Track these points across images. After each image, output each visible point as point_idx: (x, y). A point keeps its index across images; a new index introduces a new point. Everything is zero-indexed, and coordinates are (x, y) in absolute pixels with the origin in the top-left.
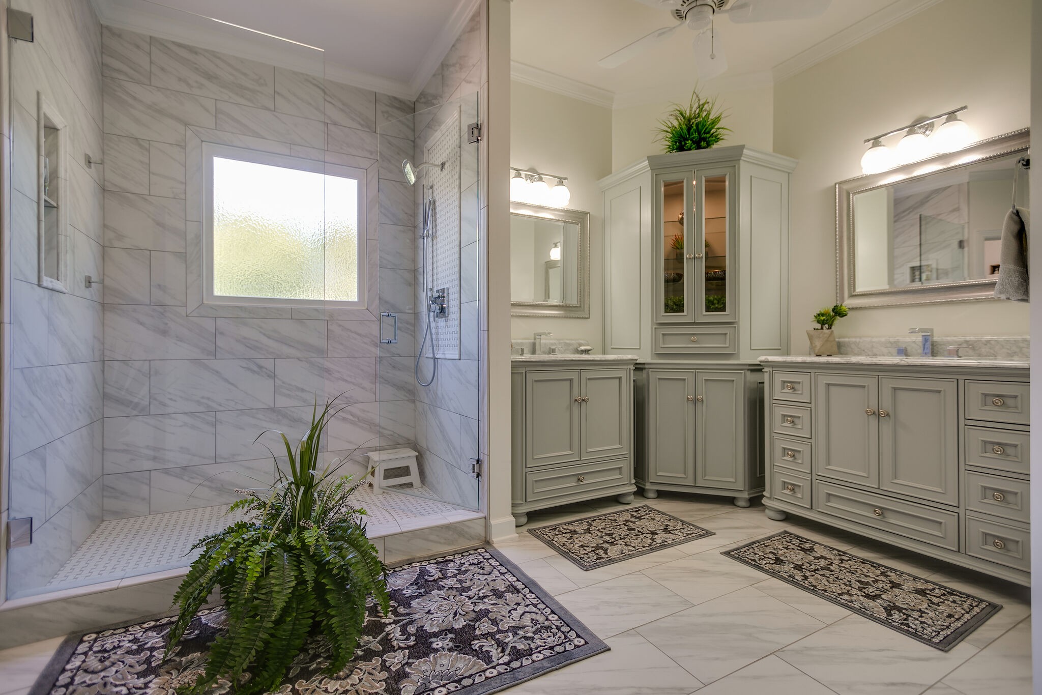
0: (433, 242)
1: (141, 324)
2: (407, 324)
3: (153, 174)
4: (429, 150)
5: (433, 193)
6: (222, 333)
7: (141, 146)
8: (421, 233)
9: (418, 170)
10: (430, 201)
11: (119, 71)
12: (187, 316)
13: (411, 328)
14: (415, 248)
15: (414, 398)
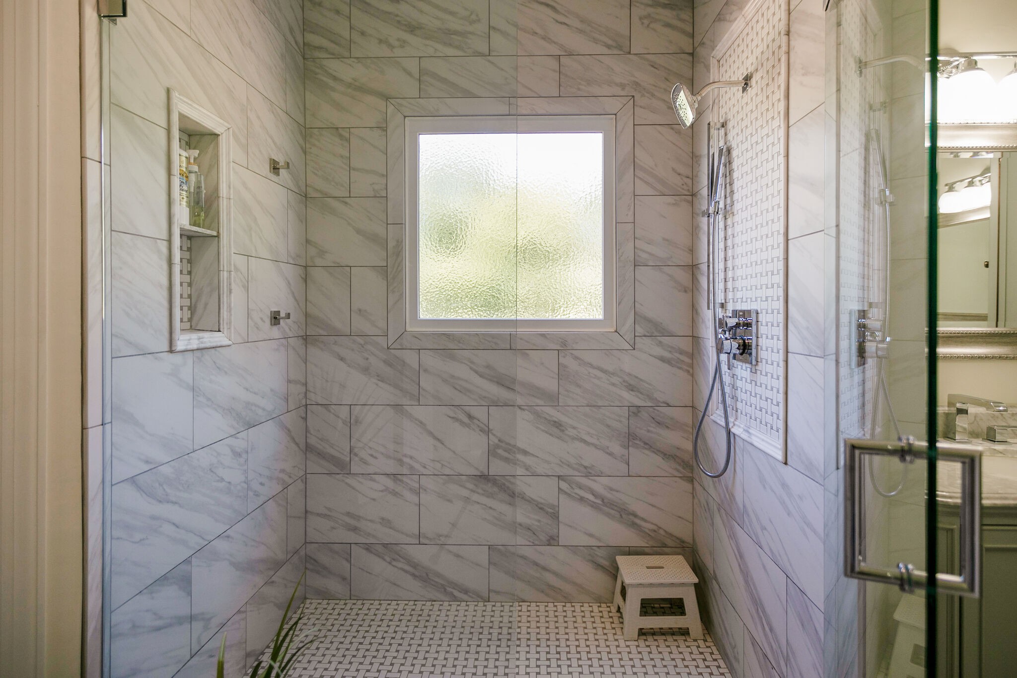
0: (725, 223)
1: (342, 359)
2: (681, 354)
3: (354, 169)
4: (719, 61)
5: (726, 134)
6: (426, 371)
7: (341, 137)
8: (704, 208)
9: (699, 98)
10: (721, 151)
11: (320, 48)
12: (388, 348)
13: (687, 360)
14: (694, 231)
15: (691, 475)
